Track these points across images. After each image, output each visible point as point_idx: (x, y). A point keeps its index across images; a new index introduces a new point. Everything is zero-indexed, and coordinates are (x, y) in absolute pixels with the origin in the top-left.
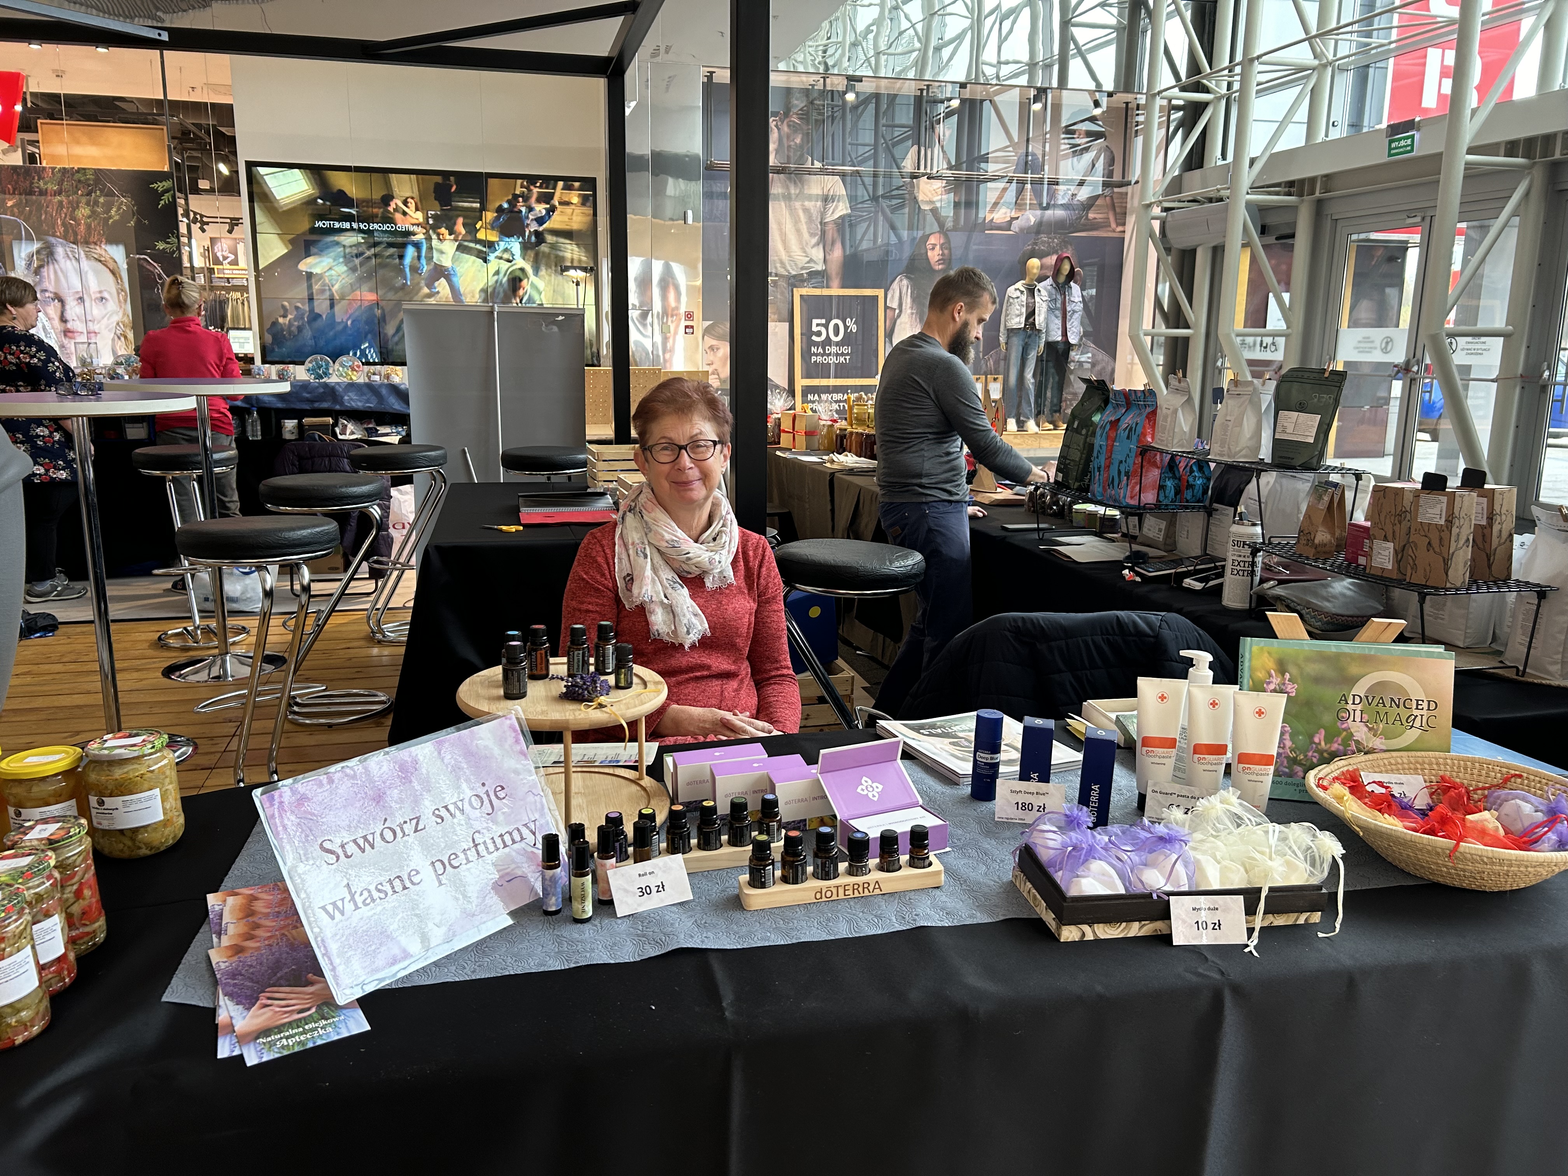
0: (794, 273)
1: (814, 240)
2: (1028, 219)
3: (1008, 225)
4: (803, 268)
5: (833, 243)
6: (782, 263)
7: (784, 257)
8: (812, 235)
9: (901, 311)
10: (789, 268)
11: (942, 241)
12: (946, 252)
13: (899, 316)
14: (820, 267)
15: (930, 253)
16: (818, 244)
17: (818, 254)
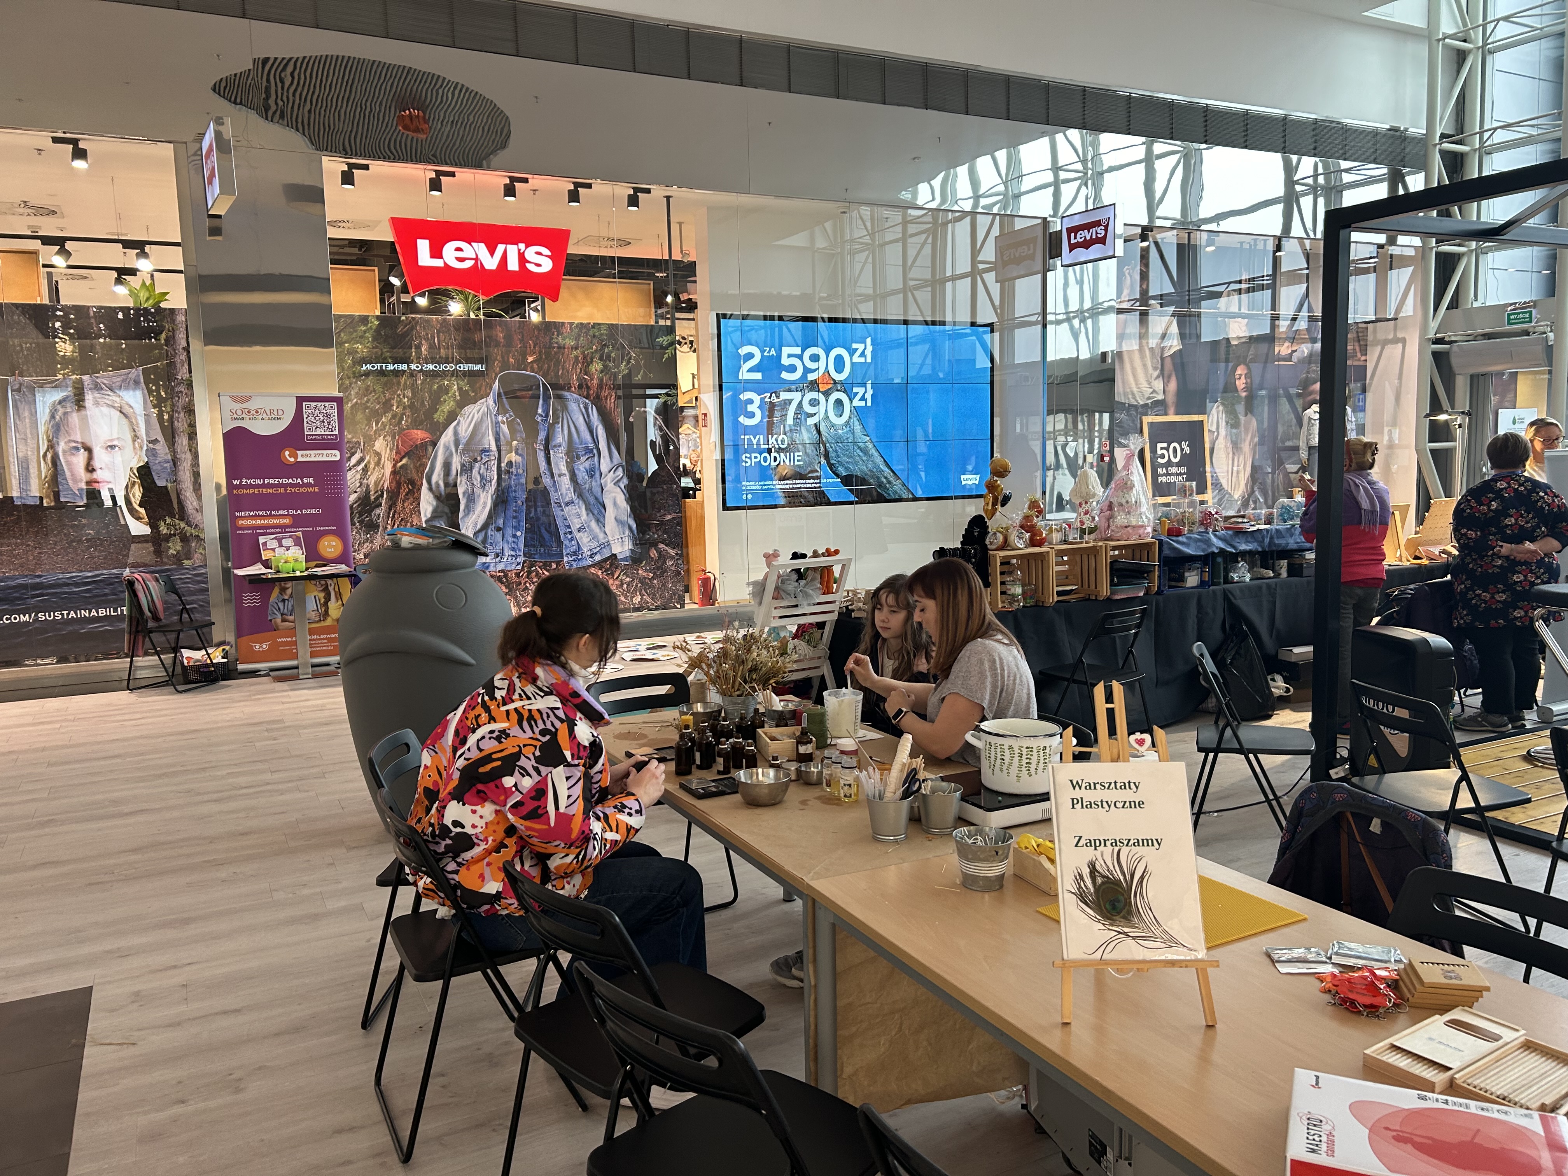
0: (1142, 403)
1: (1156, 373)
2: (1303, 351)
3: (1289, 358)
4: (1149, 398)
5: (1169, 377)
6: (1133, 394)
7: (1135, 390)
8: (1155, 369)
9: (1218, 434)
10: (1138, 399)
11: (1246, 372)
12: (1249, 380)
13: (1217, 438)
14: (1160, 397)
15: (1238, 382)
16: (1157, 377)
17: (1159, 385)
